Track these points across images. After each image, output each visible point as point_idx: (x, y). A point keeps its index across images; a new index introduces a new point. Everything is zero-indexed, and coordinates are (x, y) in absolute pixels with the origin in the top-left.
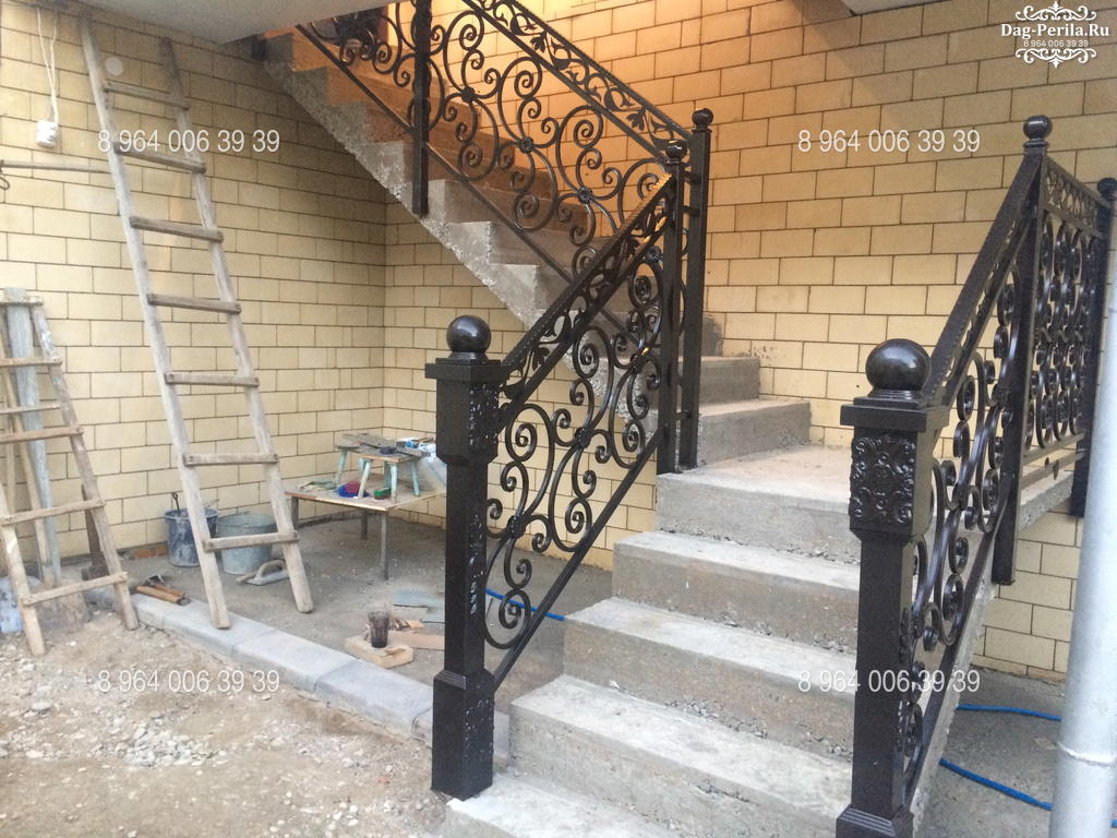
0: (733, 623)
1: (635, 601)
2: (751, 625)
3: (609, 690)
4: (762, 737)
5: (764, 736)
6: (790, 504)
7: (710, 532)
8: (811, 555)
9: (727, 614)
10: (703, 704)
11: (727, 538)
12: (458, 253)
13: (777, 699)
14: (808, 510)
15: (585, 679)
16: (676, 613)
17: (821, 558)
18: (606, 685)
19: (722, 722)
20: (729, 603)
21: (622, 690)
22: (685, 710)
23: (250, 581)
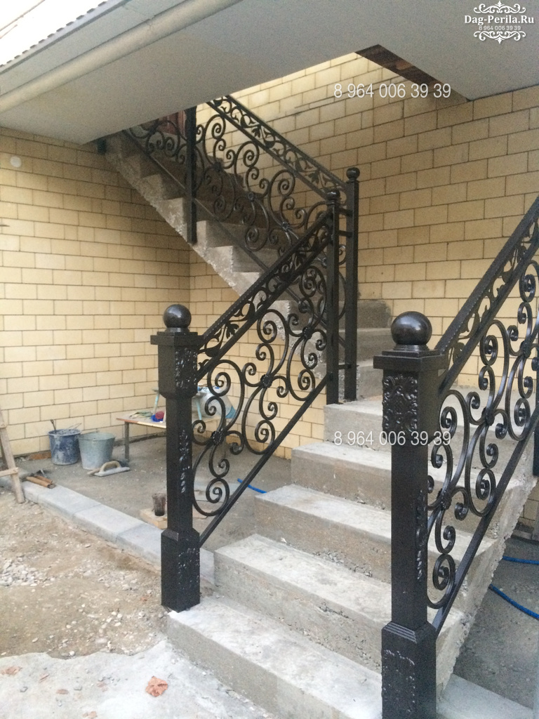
0: (362, 501)
2: (373, 503)
3: (281, 544)
5: (370, 576)
9: (358, 495)
10: (335, 554)
11: (367, 446)
12: (215, 266)
13: (377, 551)
15: (267, 537)
16: (328, 495)
18: (279, 541)
19: (346, 566)
20: (359, 488)
21: (288, 544)
22: (324, 558)
23: (96, 474)
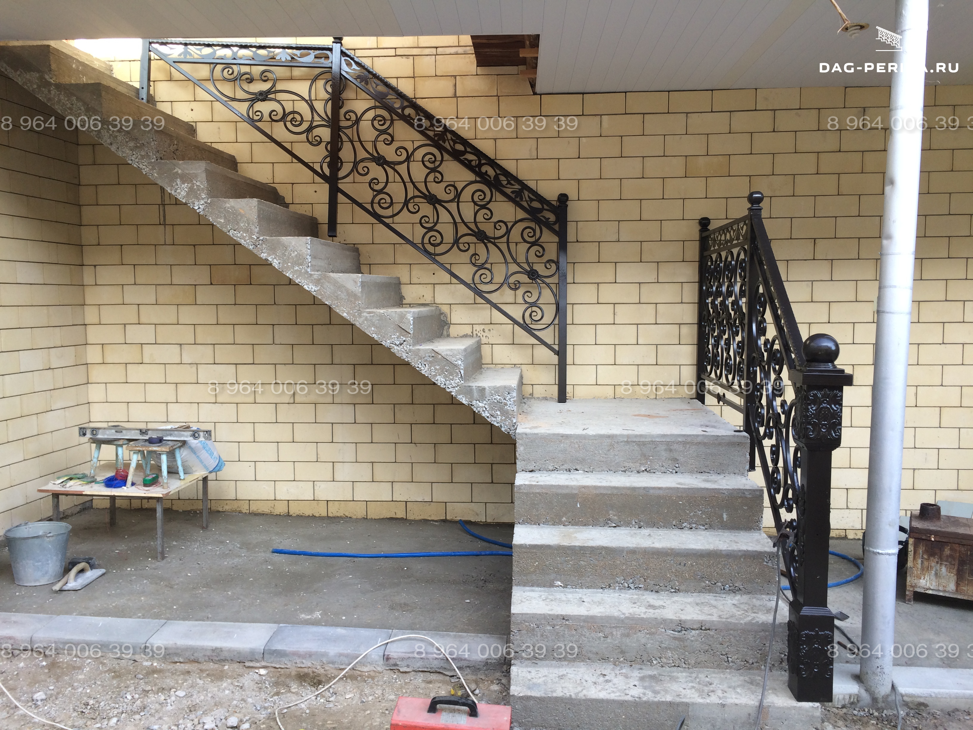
0: (614, 525)
1: (535, 524)
2: (628, 524)
3: (555, 589)
4: (675, 592)
5: (677, 591)
6: (622, 439)
7: (563, 467)
8: (638, 472)
9: (610, 520)
10: (631, 581)
13: (685, 565)
14: (634, 442)
15: (532, 586)
16: (571, 527)
17: (646, 473)
18: (552, 585)
19: (646, 590)
20: (611, 512)
21: (565, 586)
22: (617, 588)
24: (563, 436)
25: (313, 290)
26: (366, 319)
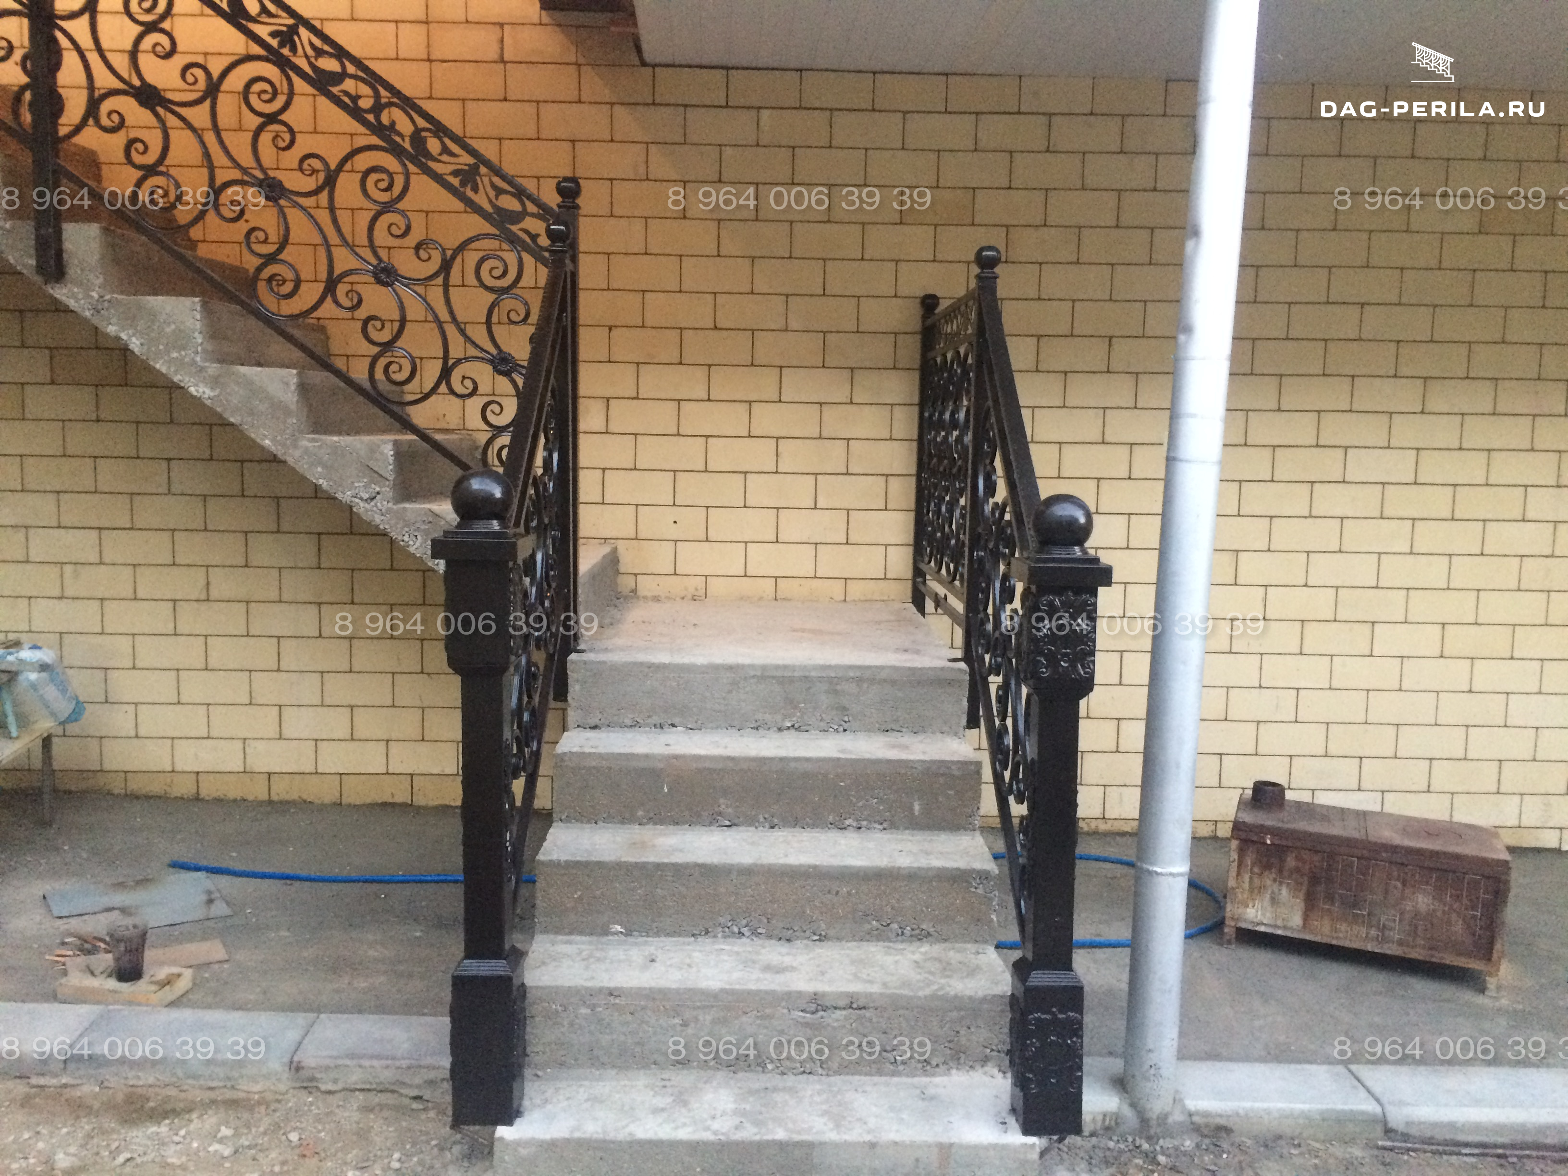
0: (728, 823)
1: (589, 822)
2: (751, 822)
3: (611, 937)
4: (820, 940)
5: (823, 938)
6: (752, 673)
7: (649, 721)
8: (780, 730)
9: (716, 814)
10: (744, 922)
11: (673, 725)
13: (837, 893)
14: (773, 677)
15: (570, 933)
16: (650, 826)
17: (792, 731)
18: (606, 932)
19: (770, 937)
20: (722, 801)
21: (629, 933)
22: (720, 935)
24: (650, 666)
25: (206, 396)
26: (306, 451)
